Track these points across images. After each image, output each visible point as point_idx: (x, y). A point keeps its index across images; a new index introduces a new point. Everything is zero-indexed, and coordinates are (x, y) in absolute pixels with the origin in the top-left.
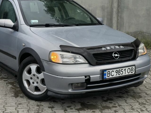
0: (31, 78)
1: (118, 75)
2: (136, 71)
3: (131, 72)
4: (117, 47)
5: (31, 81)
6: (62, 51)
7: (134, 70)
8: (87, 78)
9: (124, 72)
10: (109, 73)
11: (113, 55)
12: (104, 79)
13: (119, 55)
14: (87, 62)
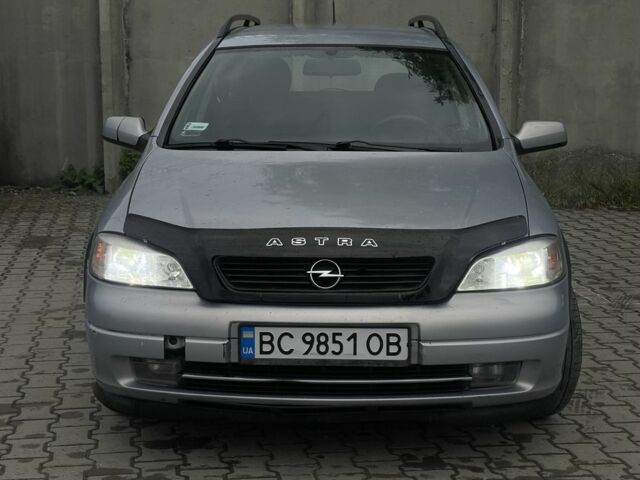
4: (344, 242)
7: (404, 343)
8: (180, 345)
9: (348, 346)
11: (311, 272)
12: (244, 361)
13: (339, 276)
14: (191, 286)
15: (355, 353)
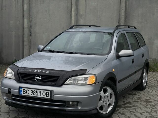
1: (33, 95)
4: (43, 71)
9: (39, 94)
11: (35, 77)
15: (40, 96)
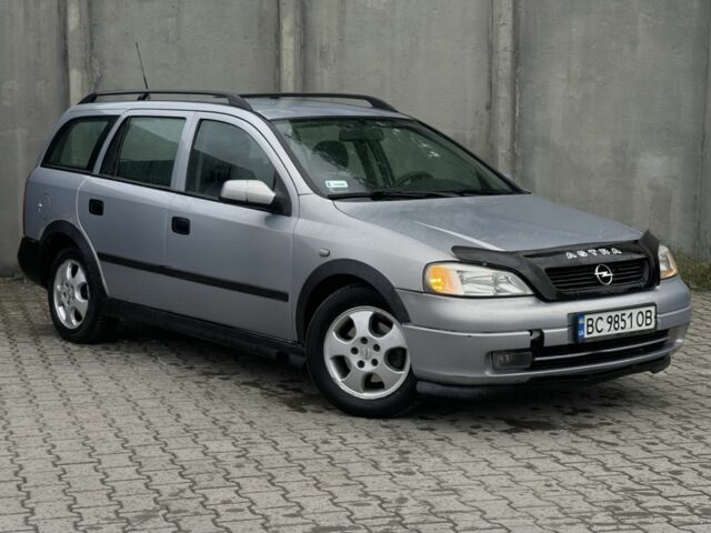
0: (355, 351)
1: (613, 332)
2: (659, 321)
3: (647, 325)
4: (604, 251)
5: (354, 360)
6: (462, 262)
7: (653, 317)
8: (536, 335)
9: (628, 321)
10: (590, 323)
11: (597, 273)
12: (580, 341)
13: (611, 275)
14: (530, 292)
15: (631, 327)
